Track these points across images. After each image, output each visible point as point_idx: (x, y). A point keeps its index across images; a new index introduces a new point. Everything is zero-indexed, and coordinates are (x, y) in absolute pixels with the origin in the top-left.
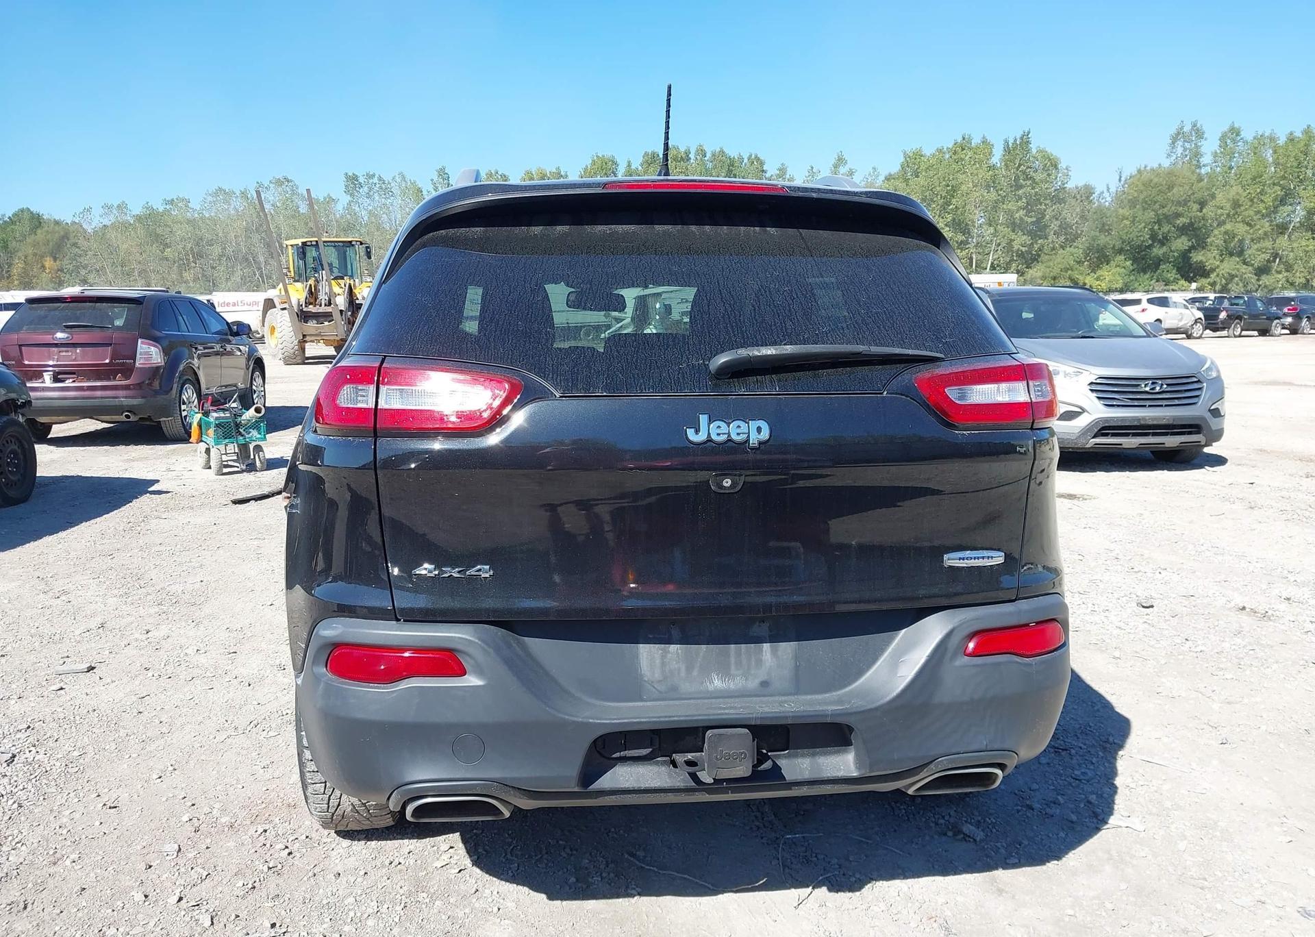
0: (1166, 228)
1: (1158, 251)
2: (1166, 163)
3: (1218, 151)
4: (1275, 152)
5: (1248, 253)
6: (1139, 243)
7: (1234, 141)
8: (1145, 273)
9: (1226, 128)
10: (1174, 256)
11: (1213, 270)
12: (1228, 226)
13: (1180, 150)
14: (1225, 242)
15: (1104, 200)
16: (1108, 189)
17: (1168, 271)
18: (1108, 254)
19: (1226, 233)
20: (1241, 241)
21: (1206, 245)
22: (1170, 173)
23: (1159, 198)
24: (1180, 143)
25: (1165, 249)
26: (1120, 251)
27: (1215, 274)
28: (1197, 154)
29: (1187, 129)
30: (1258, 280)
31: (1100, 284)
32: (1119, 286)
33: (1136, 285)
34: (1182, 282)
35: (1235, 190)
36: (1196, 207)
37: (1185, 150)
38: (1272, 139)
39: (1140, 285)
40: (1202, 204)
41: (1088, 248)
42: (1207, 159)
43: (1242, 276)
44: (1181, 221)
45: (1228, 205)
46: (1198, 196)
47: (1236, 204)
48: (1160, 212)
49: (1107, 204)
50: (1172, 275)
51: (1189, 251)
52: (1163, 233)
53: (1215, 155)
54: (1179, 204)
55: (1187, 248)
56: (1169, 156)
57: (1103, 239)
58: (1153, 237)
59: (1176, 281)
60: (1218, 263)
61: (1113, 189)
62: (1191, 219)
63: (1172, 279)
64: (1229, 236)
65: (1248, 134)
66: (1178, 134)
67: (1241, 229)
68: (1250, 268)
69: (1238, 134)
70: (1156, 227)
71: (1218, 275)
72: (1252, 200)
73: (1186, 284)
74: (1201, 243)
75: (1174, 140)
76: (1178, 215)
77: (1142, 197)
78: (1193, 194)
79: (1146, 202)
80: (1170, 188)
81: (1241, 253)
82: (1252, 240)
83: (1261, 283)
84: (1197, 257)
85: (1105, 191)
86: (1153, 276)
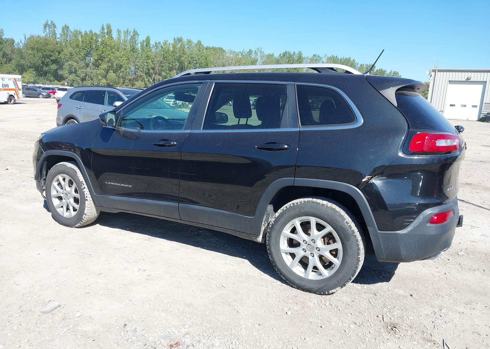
0: (47, 60)
1: (45, 69)
2: (43, 35)
3: (62, 34)
4: (82, 37)
5: (78, 73)
6: (38, 65)
7: (67, 30)
8: (42, 77)
9: (64, 25)
10: (52, 71)
11: (67, 78)
12: (70, 62)
13: (48, 31)
14: (69, 68)
15: (20, 46)
16: (21, 42)
17: (50, 77)
18: (25, 68)
19: (69, 65)
20: (75, 68)
21: (63, 69)
22: (45, 39)
23: (43, 48)
24: (47, 28)
25: (48, 68)
26: (30, 67)
27: (68, 79)
28: (55, 34)
29: (49, 23)
30: (82, 83)
31: (24, 79)
32: (32, 81)
33: (39, 81)
34: (56, 81)
35: (70, 49)
36: (57, 53)
37: (50, 31)
38: (80, 33)
39: (40, 81)
40: (59, 53)
41: (17, 65)
42: (58, 36)
43: (77, 81)
44: (52, 58)
45: (69, 54)
46: (57, 49)
47: (71, 54)
48: (44, 53)
49: (21, 47)
50: (52, 78)
51: (57, 69)
52: (47, 62)
53: (61, 35)
54: (50, 51)
55: (56, 69)
56: (44, 32)
57: (23, 62)
58: (43, 63)
59: (54, 81)
60: (68, 75)
61: (23, 42)
62: (56, 58)
63: (52, 80)
64: (71, 66)
65: (72, 29)
66: (46, 24)
67: (75, 64)
68: (79, 78)
69: (68, 28)
70: (43, 59)
71: (69, 80)
72: (77, 54)
73: (58, 82)
74: (61, 67)
75: (45, 27)
76: (51, 56)
77: (36, 47)
78: (56, 48)
79: (38, 49)
80: (47, 44)
81: (75, 72)
82: (79, 68)
83: (83, 84)
84: (60, 72)
85: (20, 42)
86: (45, 78)
